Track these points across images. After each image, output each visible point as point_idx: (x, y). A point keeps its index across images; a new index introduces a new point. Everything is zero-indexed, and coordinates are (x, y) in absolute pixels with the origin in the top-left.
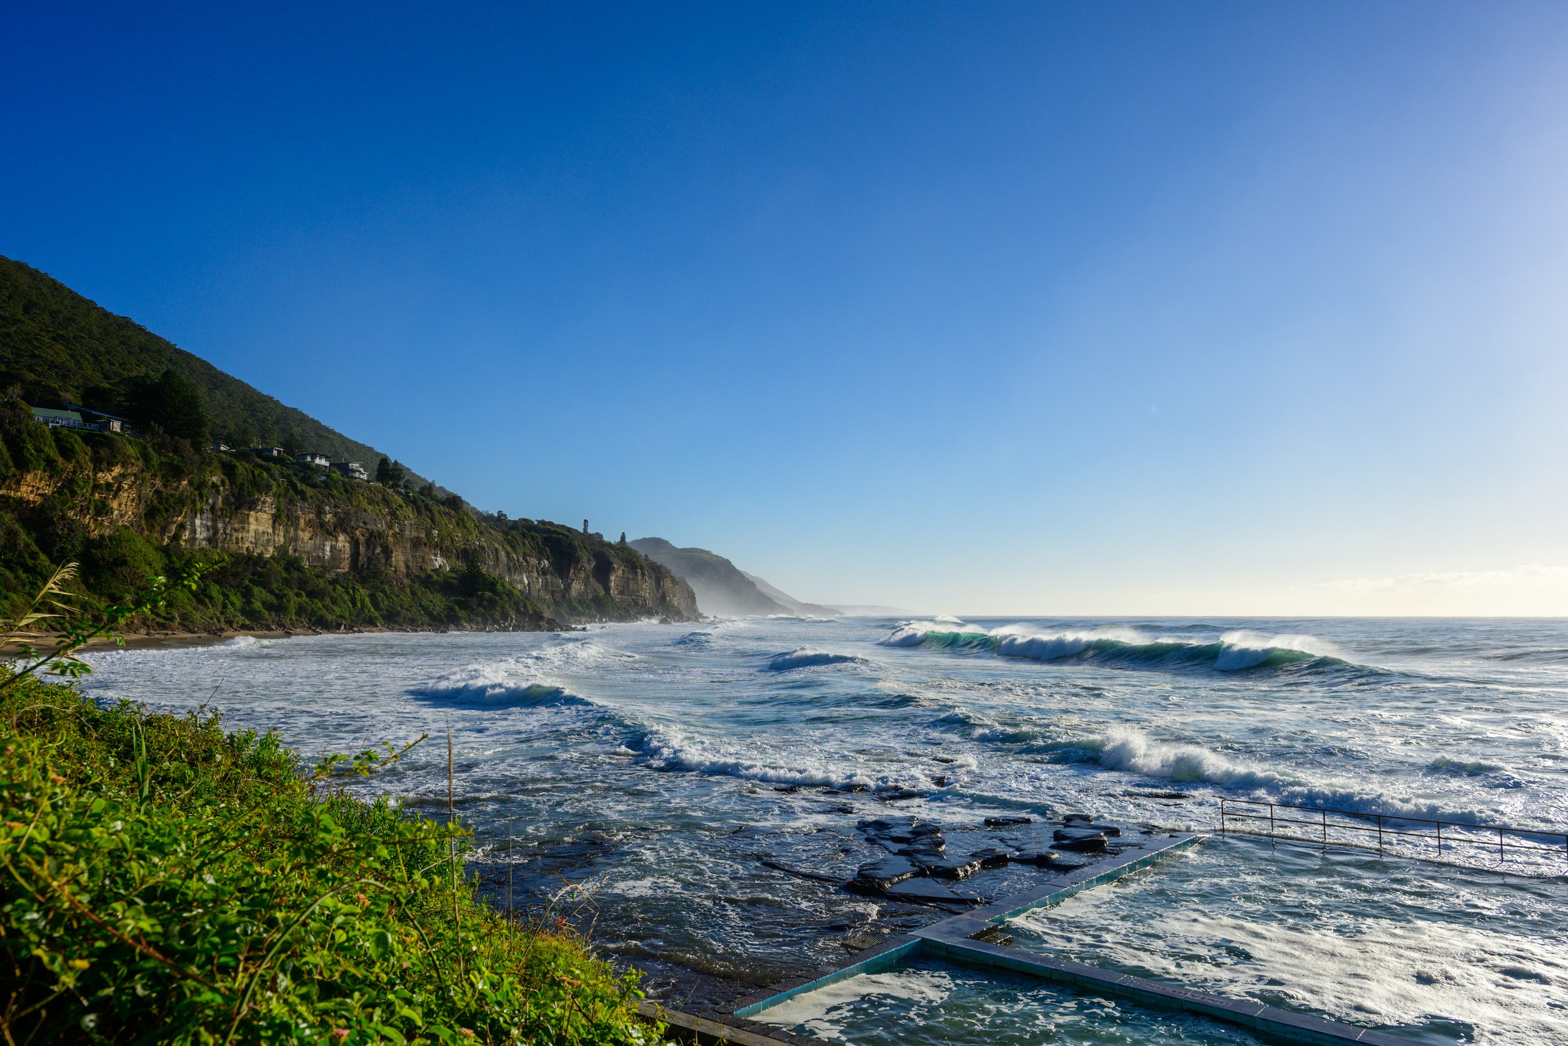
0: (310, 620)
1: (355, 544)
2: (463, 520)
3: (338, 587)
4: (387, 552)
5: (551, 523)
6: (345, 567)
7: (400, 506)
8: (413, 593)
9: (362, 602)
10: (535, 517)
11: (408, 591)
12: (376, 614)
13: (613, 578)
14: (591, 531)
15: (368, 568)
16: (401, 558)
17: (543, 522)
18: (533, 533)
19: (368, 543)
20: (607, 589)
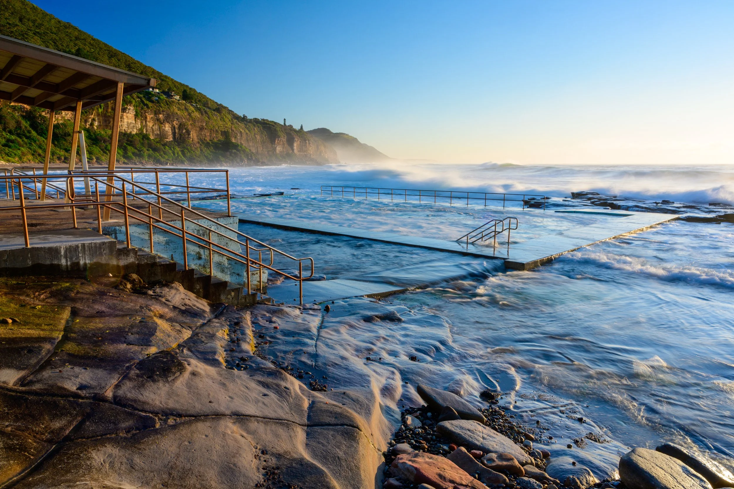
0: (154, 161)
1: (173, 128)
2: (223, 118)
3: (167, 147)
4: (188, 132)
5: (267, 120)
6: (170, 138)
7: (193, 111)
8: (201, 150)
9: (178, 153)
10: (260, 117)
11: (199, 149)
12: (184, 159)
13: (295, 145)
14: (287, 124)
15: (180, 139)
16: (195, 135)
17: (263, 120)
18: (259, 125)
19: (179, 128)
20: (293, 150)
